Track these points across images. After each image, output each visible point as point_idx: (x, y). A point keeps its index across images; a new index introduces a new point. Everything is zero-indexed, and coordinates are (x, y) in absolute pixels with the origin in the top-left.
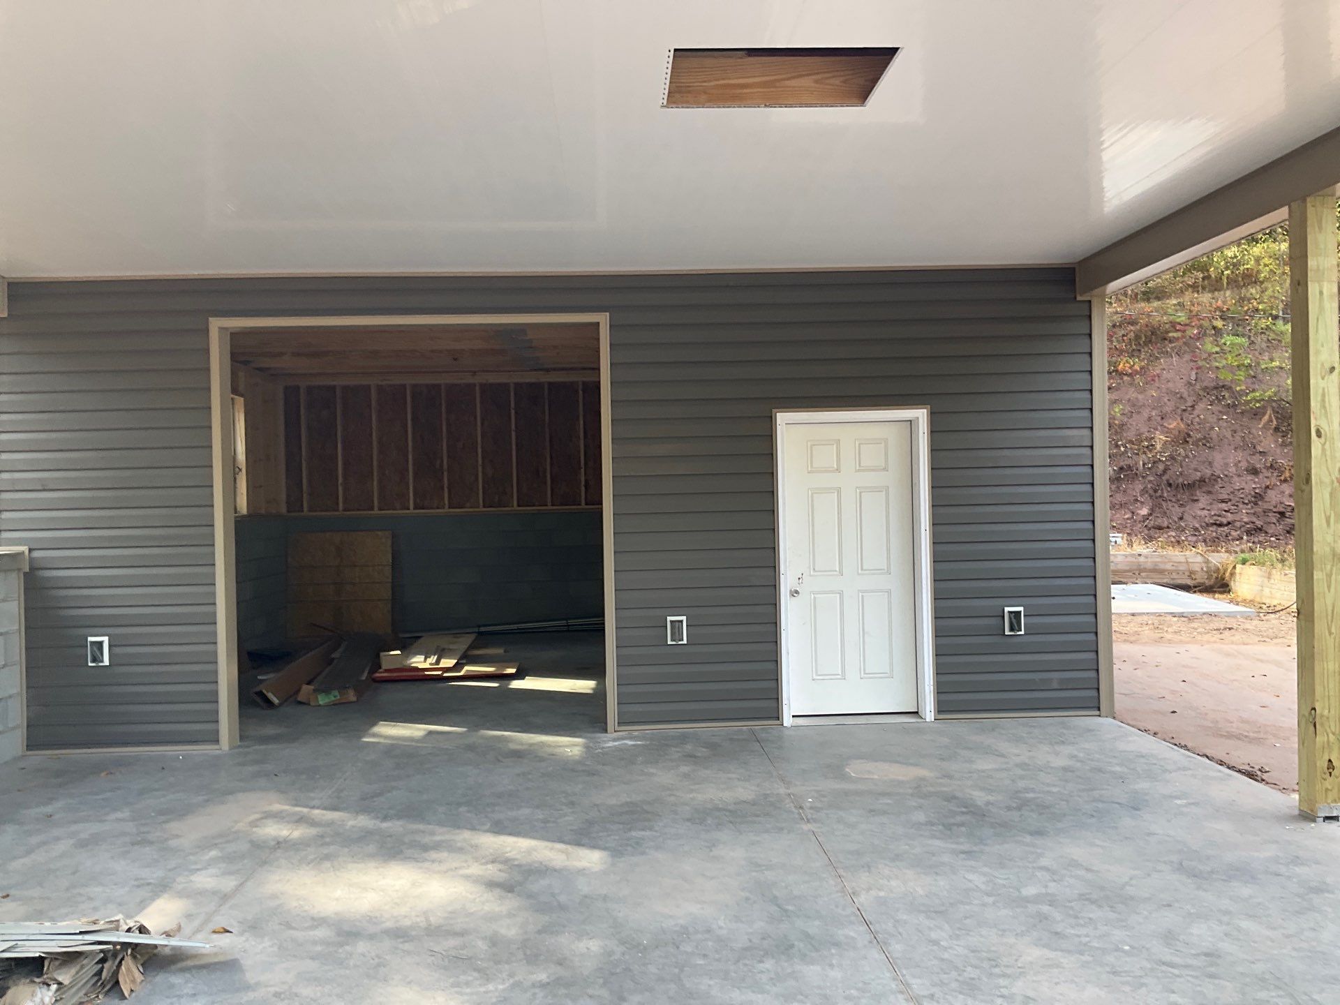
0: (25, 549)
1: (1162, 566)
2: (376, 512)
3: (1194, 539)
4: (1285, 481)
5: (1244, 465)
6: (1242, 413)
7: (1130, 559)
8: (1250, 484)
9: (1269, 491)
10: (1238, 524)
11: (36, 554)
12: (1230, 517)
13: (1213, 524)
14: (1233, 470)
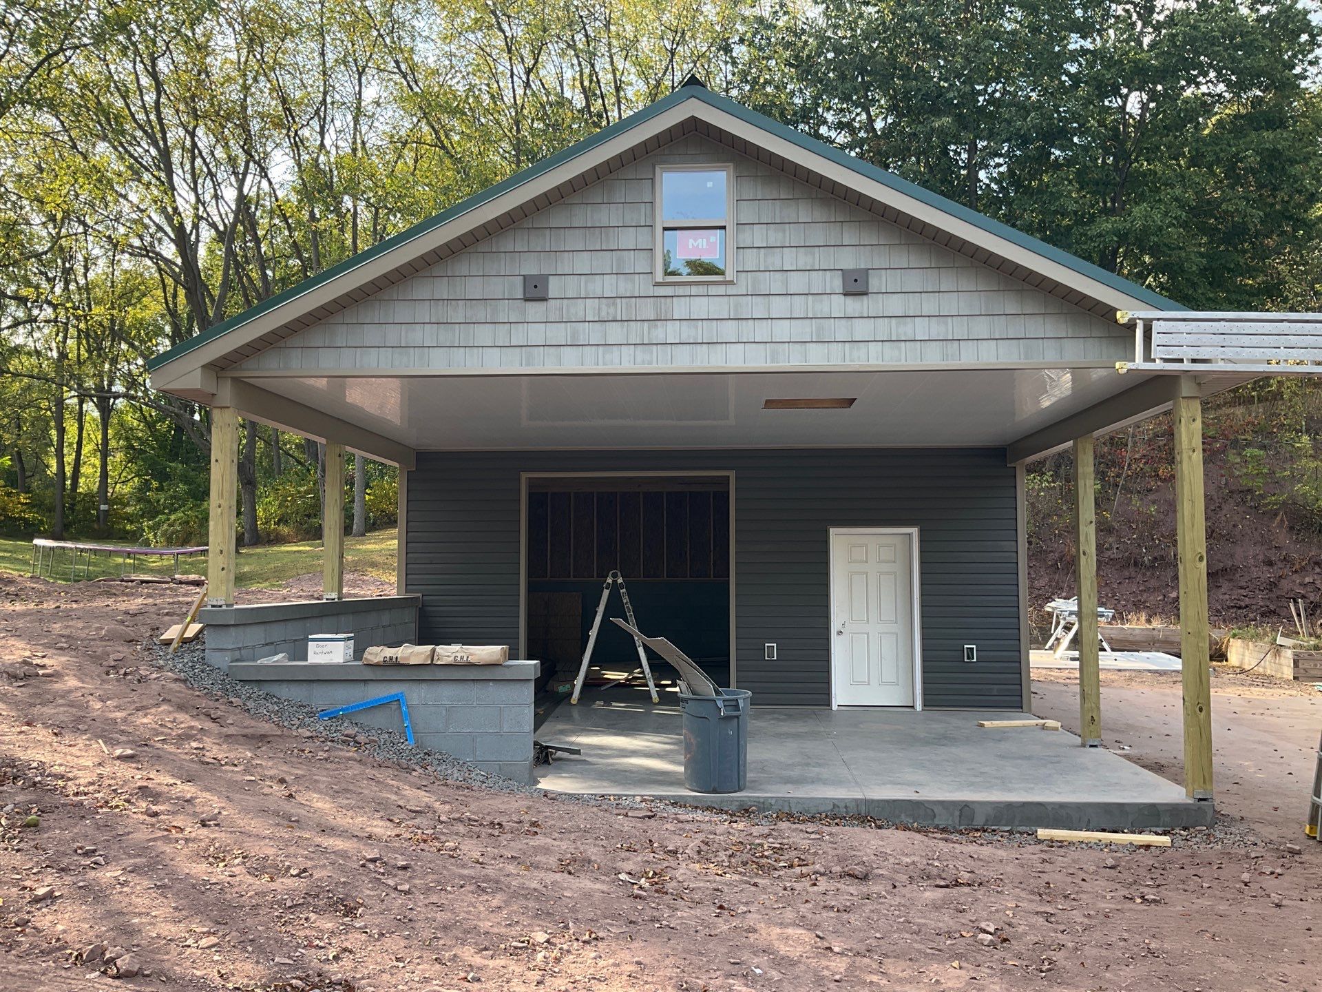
0: (420, 595)
1: (1173, 639)
2: (572, 578)
3: (1216, 618)
4: (1296, 572)
5: (1261, 557)
6: (1263, 513)
7: (1145, 632)
8: (1267, 574)
9: (1282, 581)
10: (1254, 607)
11: (425, 598)
12: (1247, 601)
13: (1233, 607)
14: (1251, 561)
